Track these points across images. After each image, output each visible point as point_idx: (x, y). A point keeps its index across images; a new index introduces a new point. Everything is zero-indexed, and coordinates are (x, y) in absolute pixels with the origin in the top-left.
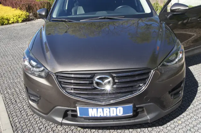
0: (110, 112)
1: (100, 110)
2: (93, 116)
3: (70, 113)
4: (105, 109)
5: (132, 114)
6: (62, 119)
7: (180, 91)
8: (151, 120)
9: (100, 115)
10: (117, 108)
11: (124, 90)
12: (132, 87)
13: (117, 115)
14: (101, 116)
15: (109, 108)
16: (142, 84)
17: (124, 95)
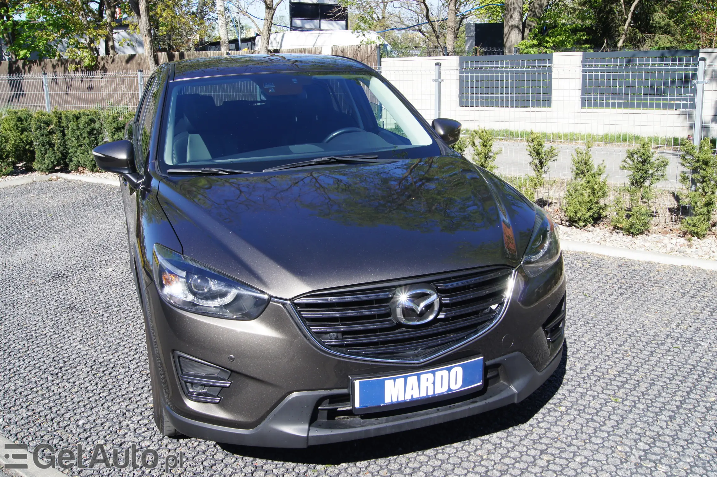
0: (434, 383)
1: (412, 380)
2: (395, 400)
3: (325, 406)
4: (423, 377)
5: (480, 383)
6: (306, 426)
7: (559, 323)
8: (519, 394)
9: (412, 396)
10: (449, 370)
11: (461, 324)
12: (476, 313)
13: (449, 389)
14: (414, 397)
15: (433, 373)
16: (497, 305)
17: (461, 335)
